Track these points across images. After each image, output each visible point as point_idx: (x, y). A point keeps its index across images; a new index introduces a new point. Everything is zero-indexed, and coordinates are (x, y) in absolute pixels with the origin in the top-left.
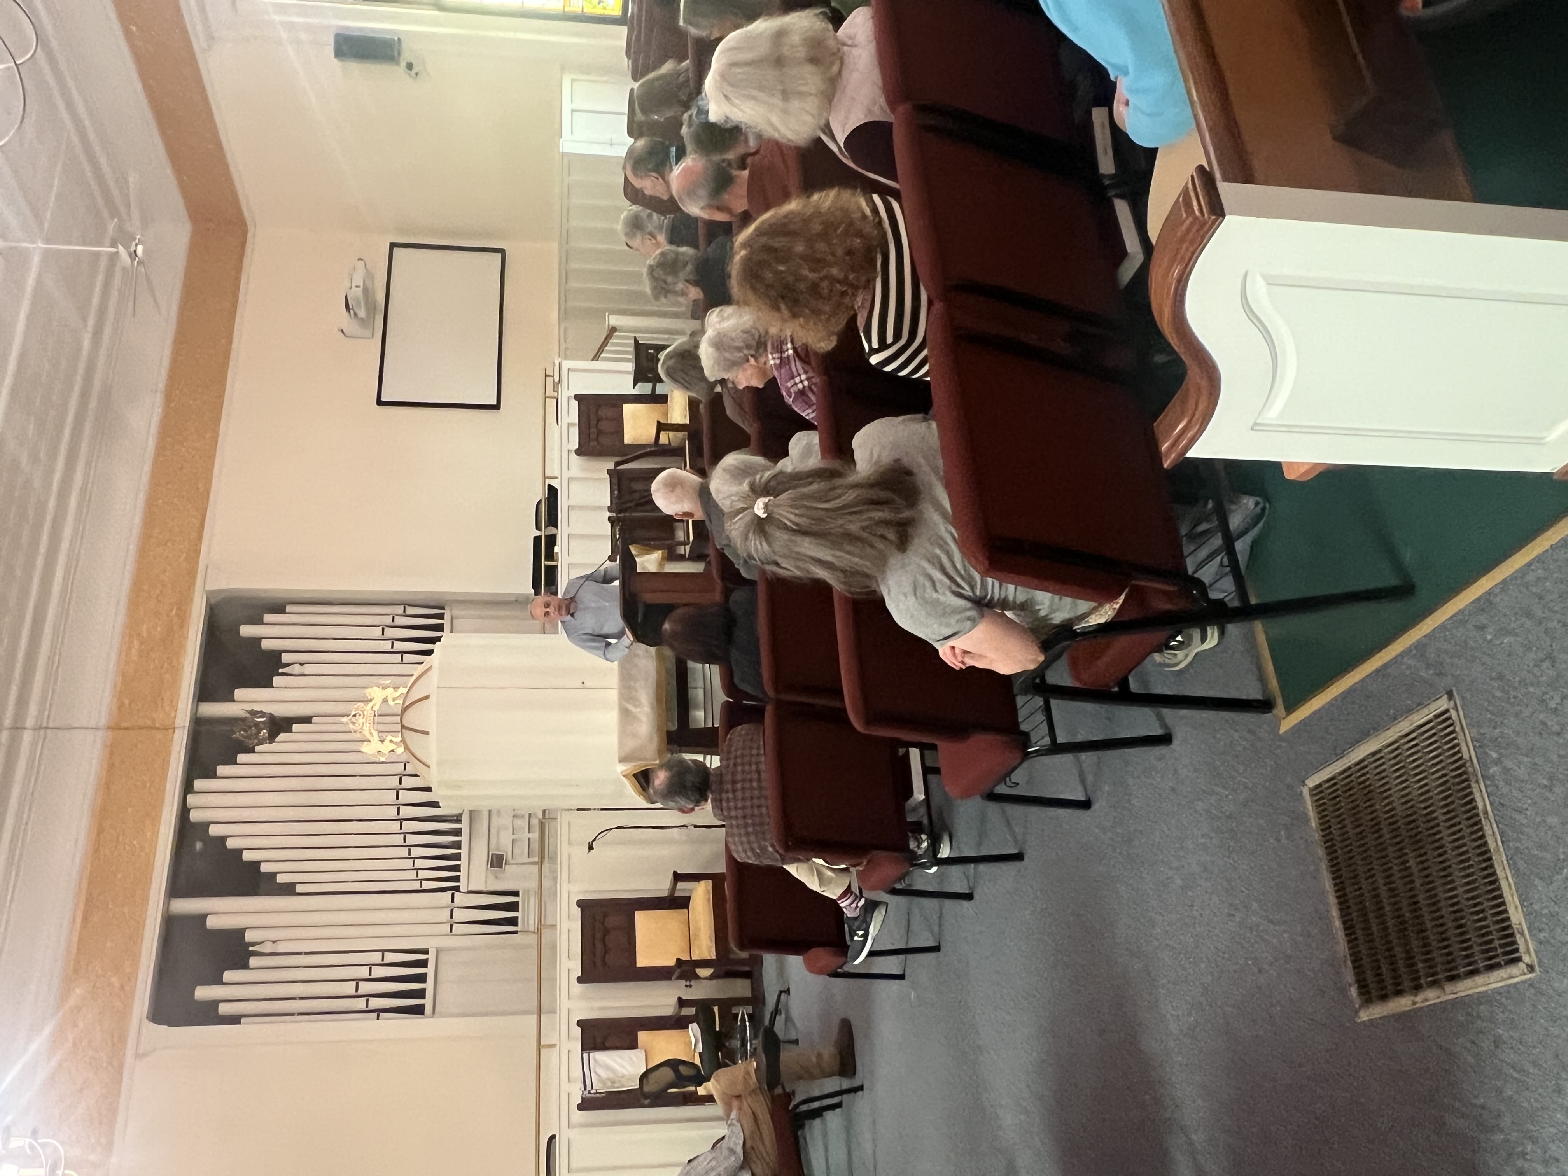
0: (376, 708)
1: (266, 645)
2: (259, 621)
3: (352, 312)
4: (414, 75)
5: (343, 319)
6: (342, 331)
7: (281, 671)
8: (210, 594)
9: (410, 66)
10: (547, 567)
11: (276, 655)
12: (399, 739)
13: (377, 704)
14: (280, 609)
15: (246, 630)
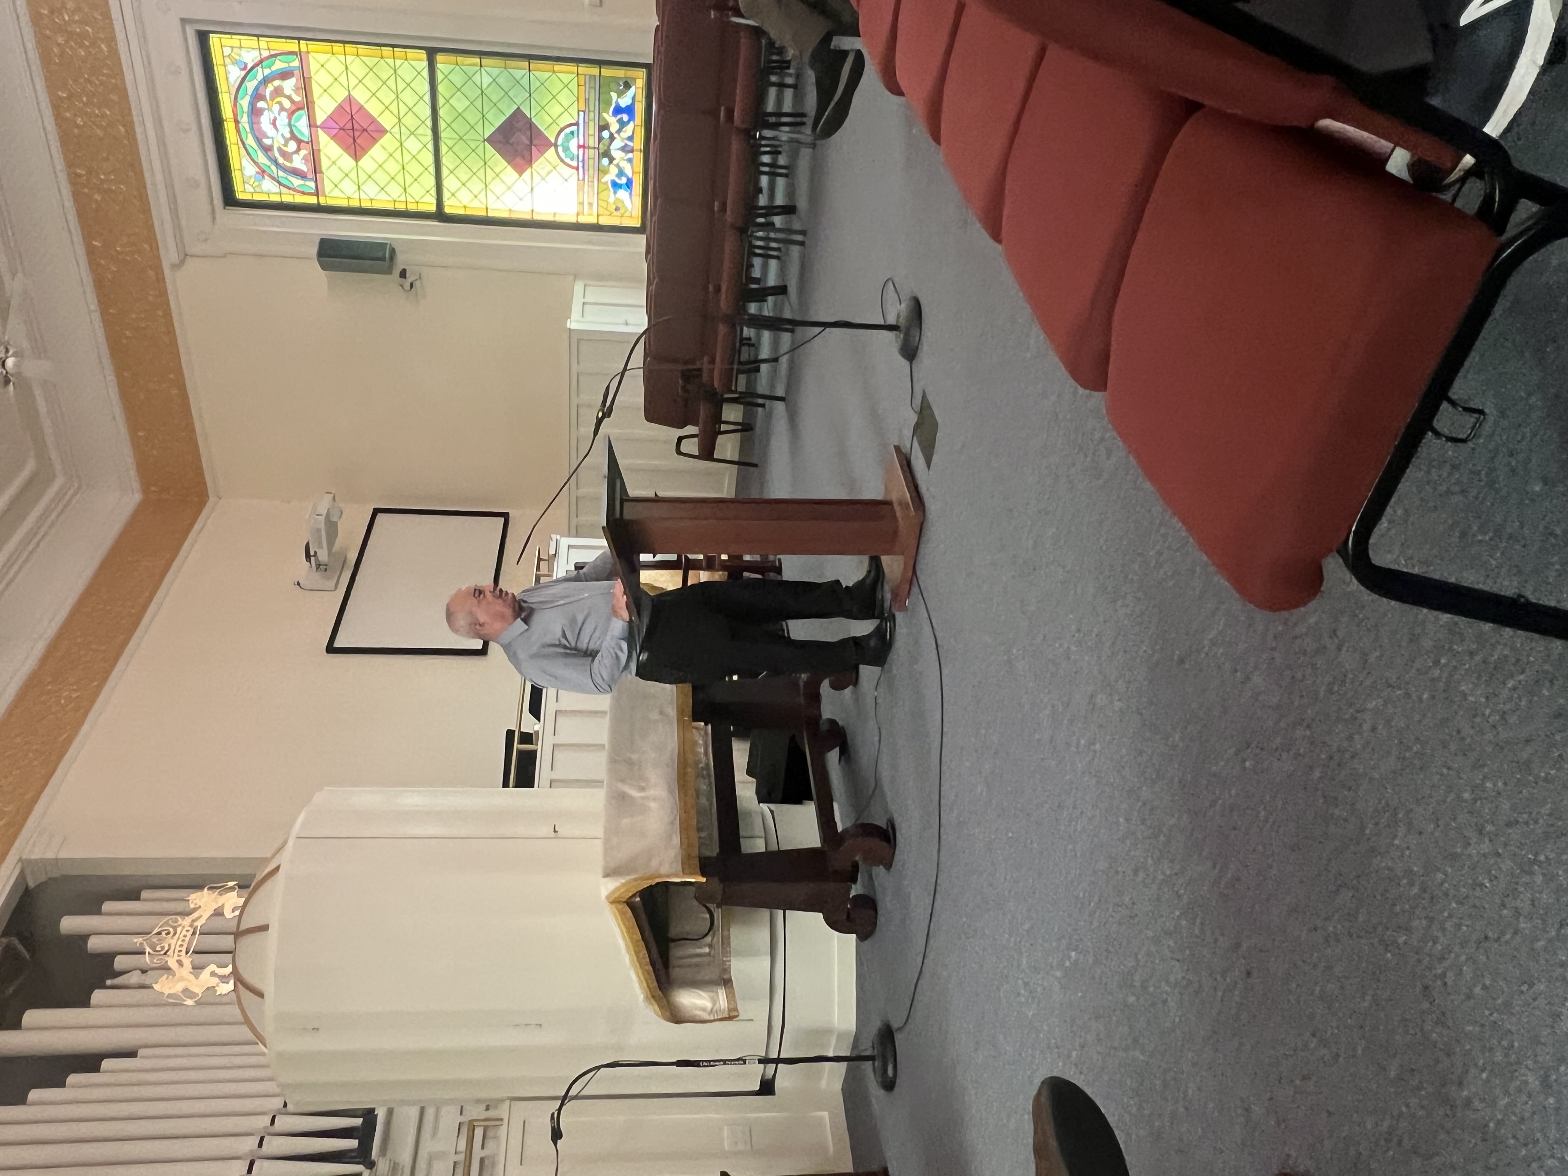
0: (199, 924)
1: (95, 944)
2: (96, 911)
3: (313, 559)
4: (407, 286)
5: (302, 569)
6: (298, 584)
7: (109, 982)
8: (25, 864)
9: (403, 274)
10: (520, 753)
11: (107, 958)
12: (230, 969)
13: (203, 917)
14: (133, 895)
15: (70, 924)
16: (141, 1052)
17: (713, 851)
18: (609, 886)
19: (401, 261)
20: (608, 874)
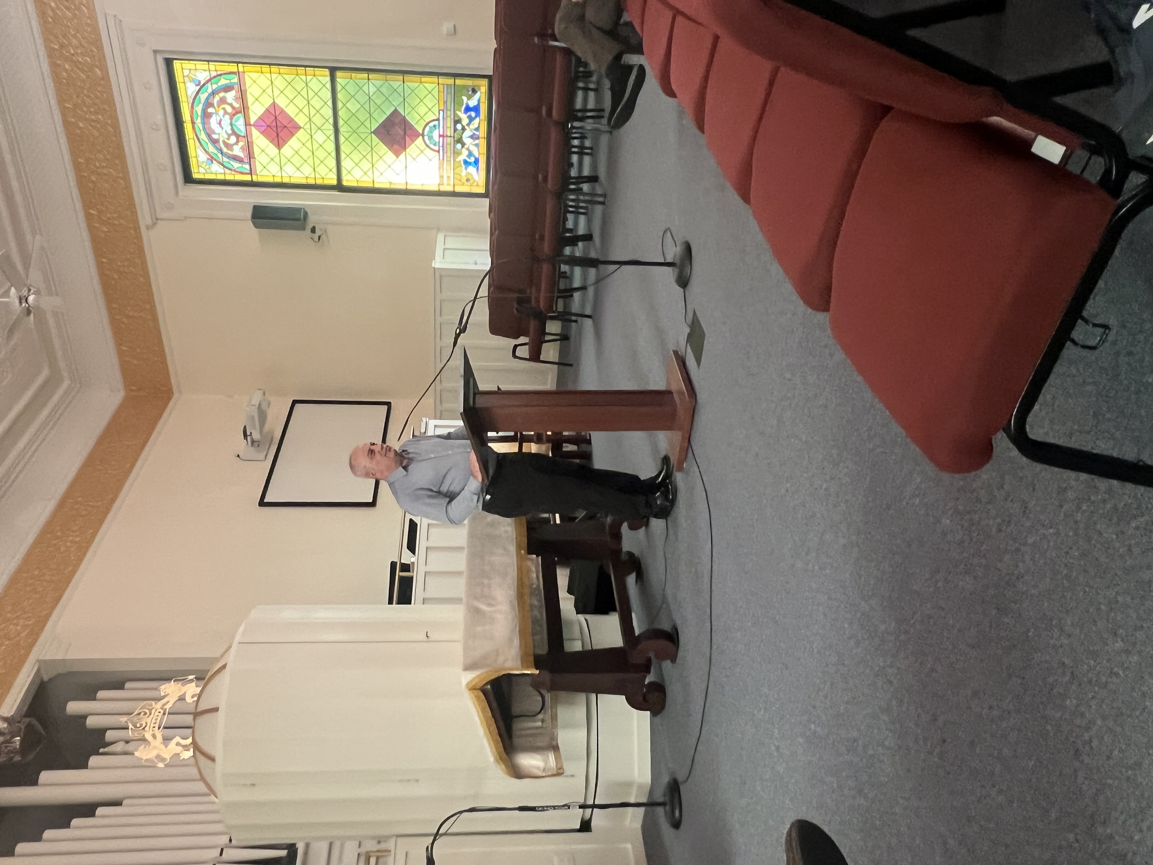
0: (167, 707)
1: (91, 722)
2: (92, 697)
3: (249, 438)
4: (317, 239)
5: (241, 445)
6: (238, 456)
7: (101, 750)
8: (41, 664)
9: (313, 230)
10: (401, 578)
11: (100, 733)
12: (190, 740)
13: (170, 702)
14: (119, 686)
15: (74, 707)
16: (124, 802)
17: (543, 650)
18: (468, 677)
19: (312, 220)
20: (468, 668)
